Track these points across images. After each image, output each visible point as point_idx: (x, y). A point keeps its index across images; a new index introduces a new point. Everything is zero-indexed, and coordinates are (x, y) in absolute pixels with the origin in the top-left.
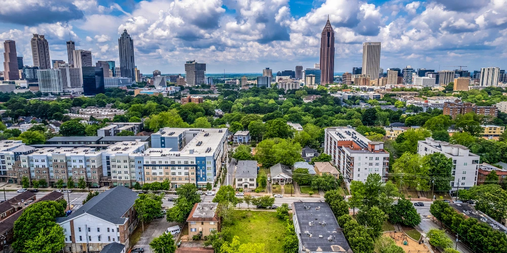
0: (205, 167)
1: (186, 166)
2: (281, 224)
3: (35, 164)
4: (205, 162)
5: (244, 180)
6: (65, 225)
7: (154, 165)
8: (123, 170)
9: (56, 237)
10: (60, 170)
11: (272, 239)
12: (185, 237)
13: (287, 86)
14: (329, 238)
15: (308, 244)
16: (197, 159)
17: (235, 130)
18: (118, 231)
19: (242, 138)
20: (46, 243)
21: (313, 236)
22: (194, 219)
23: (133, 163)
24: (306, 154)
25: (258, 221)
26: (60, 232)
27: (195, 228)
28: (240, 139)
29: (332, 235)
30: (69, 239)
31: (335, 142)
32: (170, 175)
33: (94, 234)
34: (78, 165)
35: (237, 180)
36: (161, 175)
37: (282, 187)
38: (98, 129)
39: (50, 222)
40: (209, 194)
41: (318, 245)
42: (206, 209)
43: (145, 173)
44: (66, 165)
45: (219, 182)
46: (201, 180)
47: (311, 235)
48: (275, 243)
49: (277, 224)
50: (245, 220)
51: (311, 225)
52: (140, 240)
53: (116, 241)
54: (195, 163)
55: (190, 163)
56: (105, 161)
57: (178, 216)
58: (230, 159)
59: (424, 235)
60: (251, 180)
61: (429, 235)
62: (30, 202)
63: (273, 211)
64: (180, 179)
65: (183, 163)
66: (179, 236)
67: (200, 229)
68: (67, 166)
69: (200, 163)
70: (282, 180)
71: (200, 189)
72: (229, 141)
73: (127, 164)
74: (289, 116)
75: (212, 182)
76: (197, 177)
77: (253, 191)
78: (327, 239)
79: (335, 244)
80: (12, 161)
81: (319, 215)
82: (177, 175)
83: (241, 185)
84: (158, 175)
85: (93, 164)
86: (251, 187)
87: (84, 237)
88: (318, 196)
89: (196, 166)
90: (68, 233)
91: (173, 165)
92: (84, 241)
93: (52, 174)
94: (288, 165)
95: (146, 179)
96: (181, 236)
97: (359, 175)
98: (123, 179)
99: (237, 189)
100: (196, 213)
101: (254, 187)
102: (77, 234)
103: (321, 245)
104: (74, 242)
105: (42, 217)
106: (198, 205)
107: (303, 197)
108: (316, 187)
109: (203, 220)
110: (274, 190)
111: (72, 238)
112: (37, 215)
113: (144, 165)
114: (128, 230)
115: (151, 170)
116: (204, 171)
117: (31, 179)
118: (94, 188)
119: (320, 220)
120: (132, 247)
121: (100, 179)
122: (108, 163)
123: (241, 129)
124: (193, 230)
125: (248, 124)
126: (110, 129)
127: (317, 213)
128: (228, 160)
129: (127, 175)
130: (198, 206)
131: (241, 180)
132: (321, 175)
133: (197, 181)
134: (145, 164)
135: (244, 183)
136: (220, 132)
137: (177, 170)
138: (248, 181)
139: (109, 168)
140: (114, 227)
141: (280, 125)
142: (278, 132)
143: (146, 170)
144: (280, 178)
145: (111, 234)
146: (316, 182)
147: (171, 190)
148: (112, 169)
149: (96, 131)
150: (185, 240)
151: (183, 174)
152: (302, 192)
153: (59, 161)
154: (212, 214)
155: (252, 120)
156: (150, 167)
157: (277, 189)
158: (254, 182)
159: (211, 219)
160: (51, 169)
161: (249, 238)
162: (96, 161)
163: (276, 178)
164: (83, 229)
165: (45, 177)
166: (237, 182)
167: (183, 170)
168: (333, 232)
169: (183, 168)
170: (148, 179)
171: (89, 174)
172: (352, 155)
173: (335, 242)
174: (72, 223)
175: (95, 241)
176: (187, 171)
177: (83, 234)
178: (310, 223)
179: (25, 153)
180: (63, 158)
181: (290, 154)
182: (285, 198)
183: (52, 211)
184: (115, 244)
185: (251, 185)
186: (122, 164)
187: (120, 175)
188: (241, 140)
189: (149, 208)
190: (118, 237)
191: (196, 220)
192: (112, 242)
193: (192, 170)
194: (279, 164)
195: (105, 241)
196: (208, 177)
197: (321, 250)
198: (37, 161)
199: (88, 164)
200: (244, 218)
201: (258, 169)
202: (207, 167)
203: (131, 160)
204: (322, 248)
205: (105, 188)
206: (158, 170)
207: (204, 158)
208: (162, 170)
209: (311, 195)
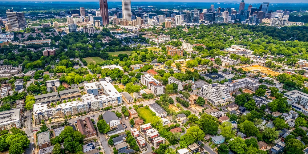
1: (115, 100)
7: (105, 102)
10: (75, 110)
13: (88, 30)
16: (118, 98)
23: (99, 103)
31: (148, 82)
32: (110, 104)
34: (81, 108)
35: (128, 101)
46: (119, 103)
56: (88, 104)
59: (175, 105)
61: (176, 105)
65: (113, 100)
68: (78, 109)
71: (119, 105)
80: (56, 112)
83: (130, 102)
85: (87, 106)
89: (118, 100)
92: (112, 126)
95: (103, 106)
97: (158, 92)
98: (96, 108)
109: (134, 114)
115: (105, 104)
116: (120, 100)
121: (88, 110)
127: (156, 106)
130: (130, 111)
131: (130, 100)
134: (103, 102)
137: (112, 102)
140: (119, 121)
143: (103, 104)
148: (92, 106)
151: (114, 103)
152: (145, 100)
154: (136, 112)
157: (139, 100)
158: (133, 100)
163: (138, 97)
165: (70, 114)
167: (114, 102)
168: (162, 110)
171: (85, 109)
172: (156, 88)
174: (109, 123)
175: (115, 125)
182: (143, 102)
186: (96, 104)
187: (94, 108)
190: (120, 123)
193: (116, 102)
194: (135, 92)
195: (117, 125)
196: (121, 102)
199: (84, 106)
204: (162, 113)
205: (90, 112)
206: (107, 103)
207: (120, 97)
208: (108, 103)
209: (148, 100)
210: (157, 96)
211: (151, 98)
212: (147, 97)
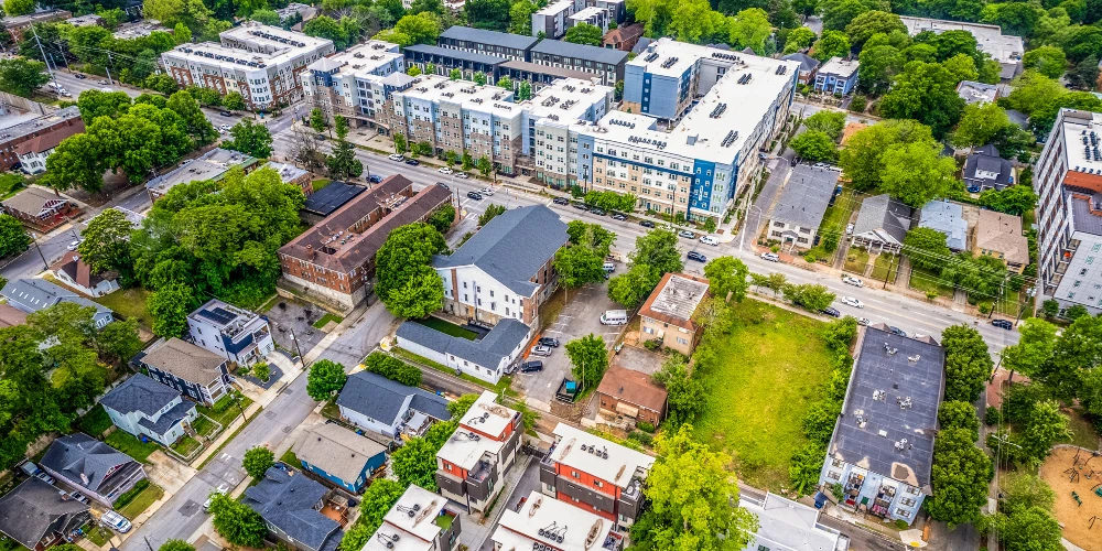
0: (711, 182)
1: (674, 173)
2: (827, 359)
3: (415, 113)
4: (713, 174)
5: (787, 228)
6: (445, 272)
7: (612, 158)
8: (556, 154)
9: (430, 293)
10: (452, 131)
11: (793, 391)
12: (632, 335)
14: (897, 444)
15: (848, 442)
16: (697, 163)
17: (826, 52)
18: (521, 304)
19: (836, 82)
20: (418, 298)
21: (867, 427)
22: (653, 315)
23: (574, 145)
24: (978, 172)
25: (781, 338)
26: (438, 286)
27: (651, 329)
28: (831, 82)
29: (909, 437)
30: (449, 292)
31: (1062, 169)
32: (639, 183)
33: (484, 296)
34: (481, 129)
35: (772, 223)
36: (623, 179)
37: (871, 262)
38: (534, 11)
39: (423, 267)
40: (708, 242)
41: (865, 452)
42: (682, 295)
43: (595, 170)
44: (462, 125)
45: (736, 214)
46: (699, 206)
47: (863, 425)
48: (793, 402)
49: (817, 356)
50: (757, 327)
51: (876, 398)
52: (557, 319)
53: (518, 317)
54: (691, 172)
55: (681, 170)
56: (527, 126)
57: (627, 297)
58: (784, 148)
60: (802, 230)
62: (403, 202)
63: (825, 319)
64: (658, 194)
65: (666, 166)
66: (623, 330)
67: (660, 334)
68: (463, 127)
69: (702, 174)
70: (876, 244)
71: (693, 223)
72: (802, 82)
73: (563, 145)
74: (1000, 10)
75: (721, 216)
76: (692, 198)
77: (800, 254)
78: (893, 444)
79: (904, 461)
80: (381, 97)
81: (907, 378)
82: (653, 185)
83: (779, 235)
84: (618, 177)
85: (506, 132)
86: (800, 244)
87: (471, 298)
88: (947, 303)
89: (694, 178)
90: (449, 285)
91: (648, 167)
92: (472, 303)
93: (440, 135)
94: (906, 205)
95: (595, 180)
96: (627, 331)
97: (1077, 284)
98: (555, 170)
99: (769, 240)
100: (659, 301)
101: (808, 246)
102: (462, 291)
103: (872, 454)
104: (456, 300)
105: (412, 256)
106: (670, 281)
107: (911, 296)
108: (949, 284)
109: (668, 320)
110: (850, 264)
111: (454, 293)
112: (404, 251)
113: (594, 155)
114: (542, 294)
115: (605, 166)
116: (708, 189)
117: (409, 137)
118: (504, 174)
119: (902, 390)
120: (542, 331)
121: (516, 162)
122: (532, 132)
123: (844, 56)
124: (648, 331)
125: (865, 40)
126: (556, 15)
127: (905, 369)
128: (778, 147)
129: (561, 165)
130: (669, 283)
131: (782, 225)
132: (978, 254)
133: (690, 205)
134: (596, 151)
135: (786, 233)
136: (781, 71)
137: (654, 177)
138: (797, 230)
139: (532, 142)
141: (934, 78)
142: (923, 99)
143: (597, 165)
144: (874, 237)
145: (509, 304)
146: (953, 272)
147: (637, 212)
148: (538, 148)
149: (530, 17)
150: (632, 343)
151: (664, 188)
152: (911, 285)
153: (450, 115)
154: (688, 312)
155: (879, 30)
156: (604, 160)
157: (857, 263)
158: (811, 237)
159: (682, 323)
160: (439, 125)
161: (747, 372)
162: (510, 127)
163: (865, 235)
164: (470, 285)
165: (429, 139)
166: (772, 227)
167: (665, 178)
168: (916, 431)
169: (666, 175)
170: (599, 181)
171: (498, 149)
172: (1078, 236)
173: (907, 456)
174: (454, 272)
175: (486, 308)
176: (674, 182)
177: (470, 292)
178: (876, 393)
179: (401, 90)
180: (457, 112)
181: (921, 181)
182: (866, 289)
183: (427, 247)
184: (515, 323)
185: (800, 239)
186: (555, 144)
187: (548, 162)
188: (833, 86)
189: (580, 266)
190: (521, 314)
191: (657, 317)
192: (511, 316)
193: (682, 187)
194: (886, 198)
195: (501, 313)
196: (713, 203)
197: (867, 466)
198: (417, 108)
199: (497, 128)
200: (756, 323)
201: (837, 191)
202: (714, 184)
203: (571, 139)
204: (870, 462)
205: (522, 180)
206: (618, 169)
207: (712, 166)
208: (627, 170)
209: (930, 299)
210: (1050, 307)
211: (973, 300)
212: (936, 272)
